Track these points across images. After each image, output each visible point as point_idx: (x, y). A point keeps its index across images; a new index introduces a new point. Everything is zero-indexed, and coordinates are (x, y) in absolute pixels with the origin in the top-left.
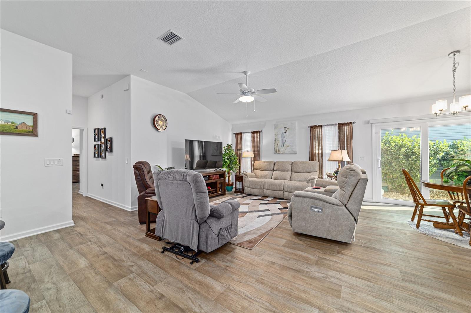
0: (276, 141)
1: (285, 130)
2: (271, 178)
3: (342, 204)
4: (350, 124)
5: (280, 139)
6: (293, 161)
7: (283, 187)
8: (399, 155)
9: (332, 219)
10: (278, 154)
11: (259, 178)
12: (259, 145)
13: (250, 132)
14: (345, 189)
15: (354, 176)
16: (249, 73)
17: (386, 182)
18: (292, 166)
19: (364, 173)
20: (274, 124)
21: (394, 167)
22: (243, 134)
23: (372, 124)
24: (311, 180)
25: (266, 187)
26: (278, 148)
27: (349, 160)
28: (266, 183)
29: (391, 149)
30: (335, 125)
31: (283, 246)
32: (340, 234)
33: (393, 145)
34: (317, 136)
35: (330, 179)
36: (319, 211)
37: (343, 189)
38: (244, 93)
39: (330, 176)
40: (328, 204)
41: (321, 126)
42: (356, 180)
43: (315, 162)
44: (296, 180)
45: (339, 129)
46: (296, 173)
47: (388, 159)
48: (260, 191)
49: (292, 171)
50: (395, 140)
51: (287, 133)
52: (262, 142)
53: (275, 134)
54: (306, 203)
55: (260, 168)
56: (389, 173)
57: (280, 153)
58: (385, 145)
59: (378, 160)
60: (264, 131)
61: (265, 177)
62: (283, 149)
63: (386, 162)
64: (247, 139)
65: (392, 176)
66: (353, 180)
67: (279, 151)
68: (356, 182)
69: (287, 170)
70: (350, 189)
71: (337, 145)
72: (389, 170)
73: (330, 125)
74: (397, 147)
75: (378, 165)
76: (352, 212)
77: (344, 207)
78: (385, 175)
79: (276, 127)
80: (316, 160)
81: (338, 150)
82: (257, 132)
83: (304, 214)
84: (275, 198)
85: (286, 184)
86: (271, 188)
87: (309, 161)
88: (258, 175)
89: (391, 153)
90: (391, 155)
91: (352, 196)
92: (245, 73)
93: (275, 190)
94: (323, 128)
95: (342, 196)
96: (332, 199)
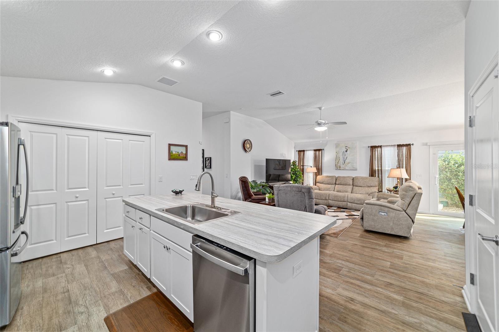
0: (337, 159)
1: (346, 149)
2: (334, 191)
3: (402, 210)
4: (408, 145)
5: (341, 157)
6: (354, 176)
7: (346, 199)
8: (459, 172)
9: (395, 220)
10: (339, 170)
11: (322, 190)
12: (321, 161)
13: (312, 150)
14: (405, 200)
15: (412, 191)
16: (323, 108)
17: (445, 197)
18: (353, 181)
19: (420, 188)
20: (336, 144)
21: (453, 184)
22: (305, 151)
23: (429, 146)
24: (372, 193)
25: (331, 198)
26: (339, 165)
27: (408, 177)
28: (330, 195)
29: (451, 167)
30: (394, 146)
31: (359, 237)
32: (401, 231)
33: (453, 163)
34: (376, 154)
35: (389, 193)
36: (385, 215)
37: (403, 199)
38: (319, 124)
39: (390, 191)
40: (392, 210)
41: (381, 147)
42: (413, 193)
43: (375, 178)
44: (357, 193)
45: (398, 149)
46: (357, 187)
47: (447, 176)
48: (326, 201)
49: (353, 185)
50: (455, 158)
51: (348, 152)
52: (324, 159)
53: (336, 152)
54: (375, 209)
55: (323, 182)
56: (448, 189)
57: (341, 169)
58: (444, 162)
59: (435, 177)
60: (326, 149)
61: (328, 189)
62: (344, 166)
63: (445, 178)
64: (310, 156)
65: (452, 192)
66: (411, 194)
67: (340, 167)
68: (413, 195)
69: (348, 184)
70: (408, 200)
71: (396, 164)
72: (448, 186)
73: (389, 146)
74: (456, 165)
75: (435, 182)
76: (410, 216)
77: (404, 212)
78: (444, 190)
79: (337, 146)
80: (375, 176)
81: (397, 168)
82: (319, 150)
83: (373, 217)
84: (339, 208)
85: (350, 196)
86: (335, 199)
87: (369, 176)
88: (322, 188)
89: (450, 171)
90: (450, 172)
91: (410, 205)
92: (320, 108)
93: (339, 201)
94: (383, 148)
95: (403, 204)
96: (395, 206)
